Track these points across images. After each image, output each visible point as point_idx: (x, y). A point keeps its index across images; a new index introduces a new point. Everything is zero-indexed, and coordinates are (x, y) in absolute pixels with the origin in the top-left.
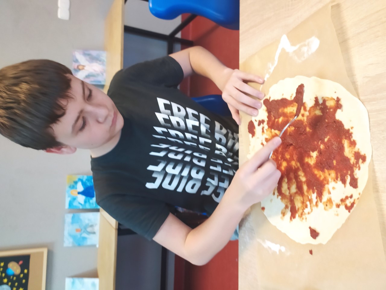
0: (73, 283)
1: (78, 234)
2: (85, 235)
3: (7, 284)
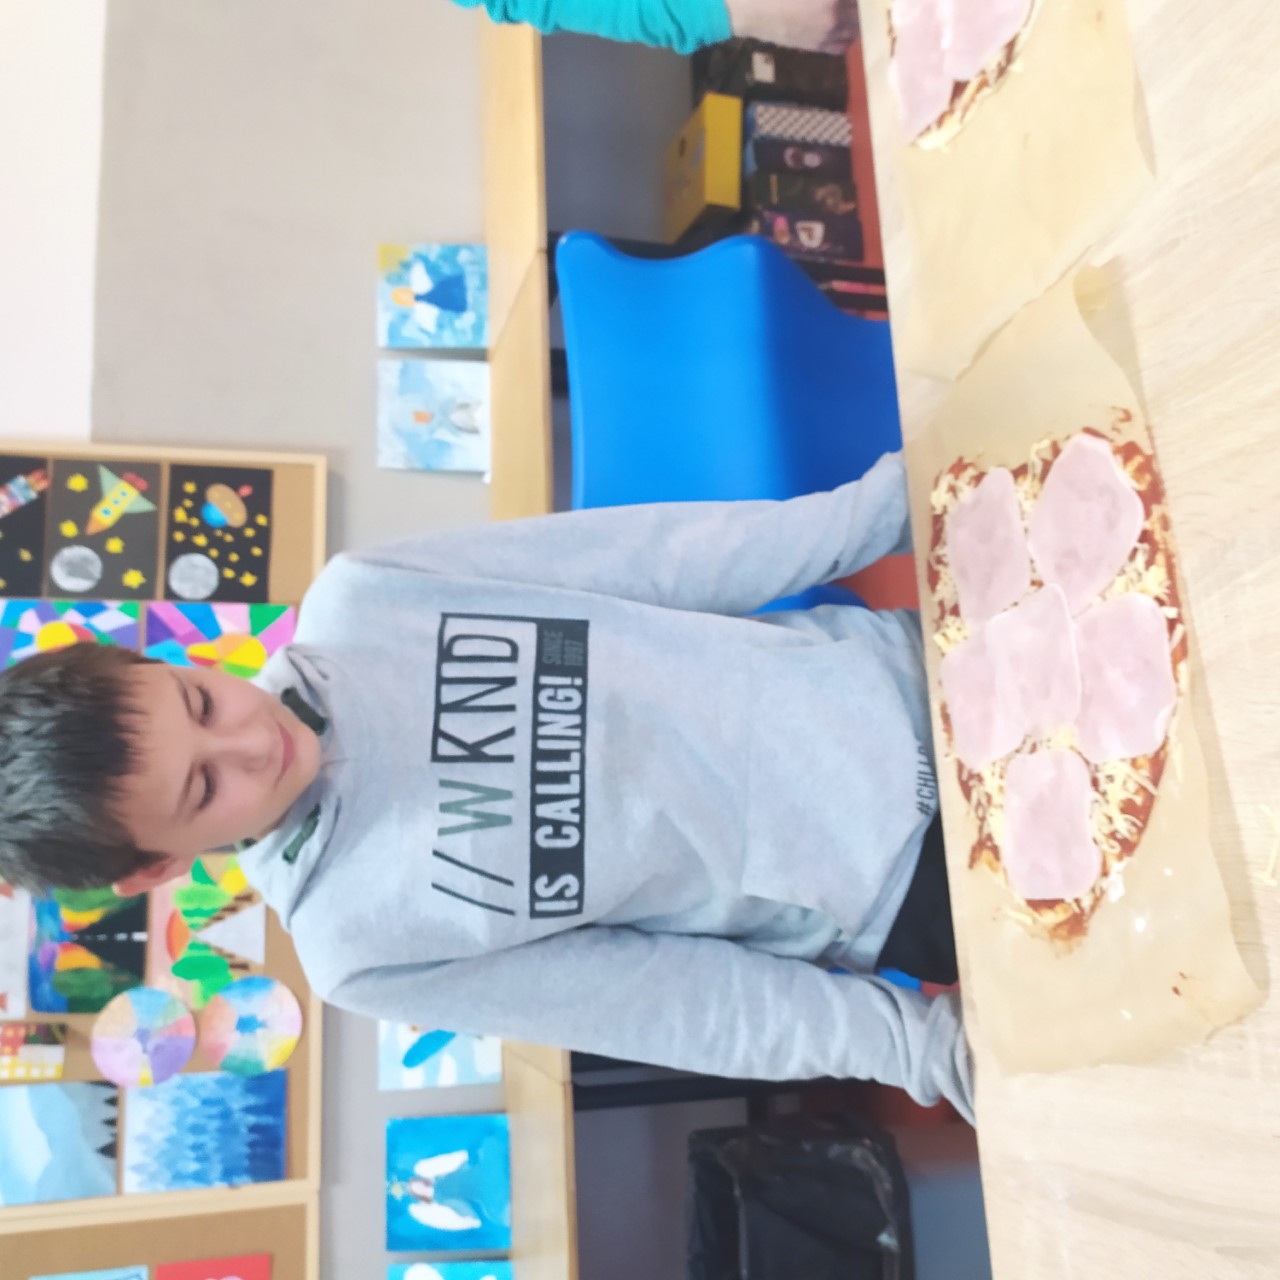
1: (422, 428)
2: (443, 434)
3: (203, 551)
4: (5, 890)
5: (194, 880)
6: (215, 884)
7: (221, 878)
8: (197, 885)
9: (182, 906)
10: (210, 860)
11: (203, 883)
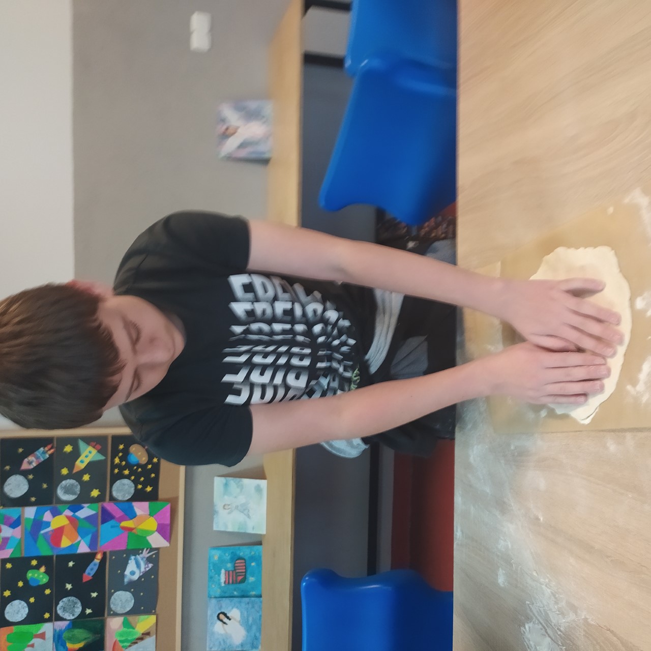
0: (226, 485)
3: (128, 477)
4: (42, 636)
5: (124, 627)
6: (134, 628)
7: (136, 626)
8: (125, 629)
9: (119, 639)
10: (131, 618)
11: (128, 628)
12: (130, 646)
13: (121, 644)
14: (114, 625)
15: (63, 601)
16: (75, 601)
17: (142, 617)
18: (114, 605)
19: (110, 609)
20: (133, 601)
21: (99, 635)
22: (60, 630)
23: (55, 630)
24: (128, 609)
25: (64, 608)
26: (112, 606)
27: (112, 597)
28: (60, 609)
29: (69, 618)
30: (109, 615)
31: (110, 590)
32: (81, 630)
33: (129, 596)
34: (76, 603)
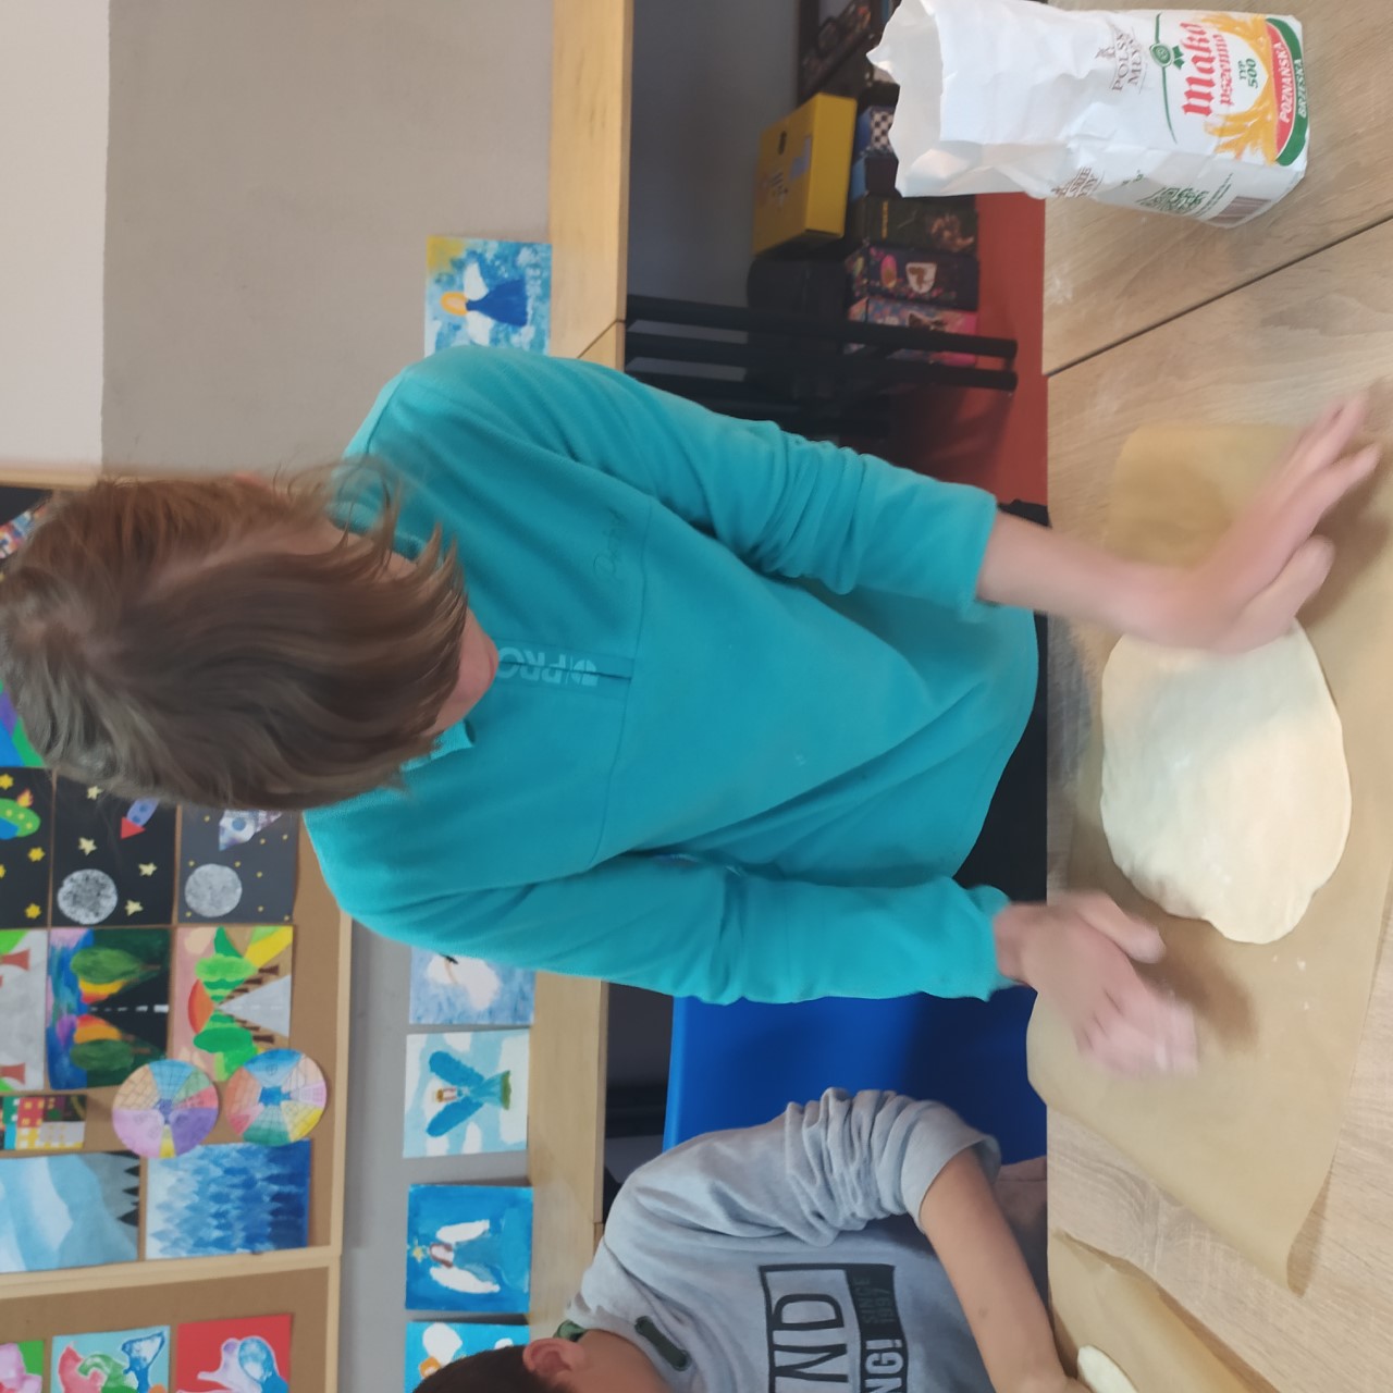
4: (21, 960)
5: (217, 951)
6: (239, 955)
7: (246, 950)
8: (220, 956)
9: (205, 978)
10: (234, 932)
11: (227, 955)
12: (230, 997)
13: (210, 993)
14: (193, 944)
15: (72, 880)
16: (101, 881)
17: (261, 930)
18: (195, 896)
19: (185, 907)
20: (239, 891)
21: (158, 967)
22: (65, 950)
23: (51, 948)
24: (227, 909)
25: (75, 896)
26: (189, 899)
27: (191, 879)
28: (65, 898)
29: (85, 921)
30: (183, 920)
31: (185, 861)
32: (114, 953)
33: (230, 878)
34: (103, 886)
